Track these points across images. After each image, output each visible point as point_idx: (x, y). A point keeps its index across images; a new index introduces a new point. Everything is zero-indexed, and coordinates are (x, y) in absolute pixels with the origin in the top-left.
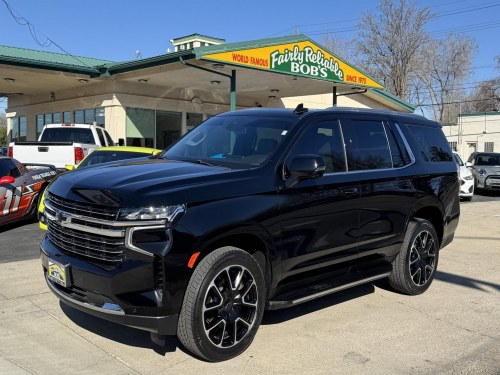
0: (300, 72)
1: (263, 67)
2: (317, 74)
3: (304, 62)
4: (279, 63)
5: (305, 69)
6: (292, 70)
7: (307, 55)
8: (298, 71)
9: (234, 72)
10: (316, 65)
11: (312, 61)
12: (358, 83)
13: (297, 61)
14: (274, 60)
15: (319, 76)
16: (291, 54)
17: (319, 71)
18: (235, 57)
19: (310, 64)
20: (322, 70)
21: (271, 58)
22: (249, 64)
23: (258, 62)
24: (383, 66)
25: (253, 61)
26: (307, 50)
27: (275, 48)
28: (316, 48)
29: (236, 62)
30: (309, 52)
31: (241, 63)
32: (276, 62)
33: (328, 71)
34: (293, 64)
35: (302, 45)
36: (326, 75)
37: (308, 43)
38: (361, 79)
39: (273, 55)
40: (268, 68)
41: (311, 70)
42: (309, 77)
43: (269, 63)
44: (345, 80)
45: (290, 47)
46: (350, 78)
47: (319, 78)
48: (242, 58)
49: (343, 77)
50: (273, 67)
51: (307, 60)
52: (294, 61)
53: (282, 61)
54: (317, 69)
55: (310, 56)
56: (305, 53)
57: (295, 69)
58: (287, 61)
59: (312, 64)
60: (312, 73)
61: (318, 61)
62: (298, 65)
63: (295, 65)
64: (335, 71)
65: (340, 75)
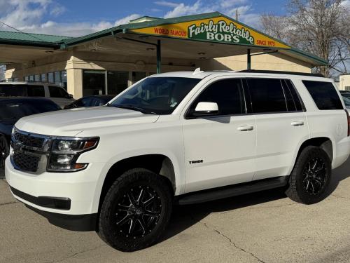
0: (215, 39)
1: (181, 36)
3: (219, 32)
4: (196, 33)
5: (219, 37)
7: (221, 27)
9: (159, 41)
10: (229, 33)
12: (267, 45)
13: (212, 32)
14: (191, 32)
15: (232, 41)
16: (206, 27)
18: (156, 30)
19: (224, 33)
20: (234, 37)
21: (189, 30)
22: (169, 35)
23: (177, 33)
25: (173, 33)
26: (221, 23)
27: (193, 23)
28: (228, 22)
29: (158, 34)
31: (162, 34)
32: (193, 33)
33: (240, 38)
34: (208, 34)
35: (216, 20)
36: (238, 41)
37: (221, 18)
38: (269, 43)
39: (191, 28)
40: (187, 37)
41: (225, 38)
42: (223, 43)
43: (187, 30)
44: (256, 44)
45: (206, 22)
46: (260, 42)
47: (232, 43)
48: (163, 31)
49: (253, 42)
50: (191, 36)
51: (221, 31)
52: (209, 31)
53: (199, 32)
54: (230, 37)
55: (223, 27)
56: (219, 25)
57: (211, 38)
58: (202, 31)
59: (226, 33)
60: (226, 40)
61: (231, 30)
62: (213, 35)
63: (210, 35)
64: (247, 38)
65: (251, 40)
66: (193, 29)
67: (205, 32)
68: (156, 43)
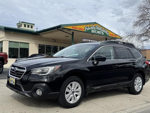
1: (82, 31)
2: (100, 33)
3: (96, 30)
4: (88, 30)
5: (96, 32)
6: (92, 32)
7: (97, 28)
8: (94, 32)
10: (100, 31)
11: (99, 29)
12: (114, 36)
13: (94, 29)
14: (86, 29)
16: (91, 27)
17: (101, 33)
18: (73, 28)
19: (98, 30)
20: (102, 32)
21: (85, 28)
22: (78, 30)
23: (80, 29)
26: (97, 26)
27: (87, 25)
28: (100, 26)
29: (73, 29)
30: (98, 27)
31: (75, 29)
32: (87, 30)
33: (104, 33)
34: (92, 30)
35: (95, 25)
36: (103, 34)
37: (97, 25)
39: (86, 27)
40: (84, 31)
41: (98, 32)
42: (98, 34)
43: (84, 29)
44: (110, 36)
45: (91, 25)
47: (101, 35)
48: (75, 28)
50: (86, 31)
56: (96, 27)
58: (90, 29)
59: (99, 30)
60: (99, 33)
64: (106, 33)
65: (108, 34)
67: (91, 29)
68: (72, 34)
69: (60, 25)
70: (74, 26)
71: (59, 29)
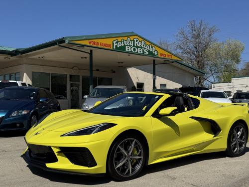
0: (131, 51)
1: (108, 48)
2: (142, 52)
3: (134, 46)
4: (118, 46)
5: (134, 50)
6: (127, 50)
8: (130, 50)
9: (91, 51)
10: (141, 48)
11: (139, 45)
12: (167, 57)
13: (130, 46)
14: (115, 45)
15: (143, 53)
18: (90, 42)
19: (137, 47)
20: (145, 50)
21: (113, 44)
22: (99, 46)
23: (105, 45)
24: (191, 55)
25: (102, 44)
27: (116, 38)
28: (141, 39)
29: (92, 45)
30: (137, 41)
31: (94, 45)
32: (116, 46)
33: (149, 51)
34: (127, 47)
35: (132, 38)
36: (147, 53)
37: (136, 37)
38: (168, 56)
39: (114, 42)
40: (112, 48)
41: (138, 50)
42: (137, 54)
43: (112, 46)
44: (159, 56)
45: (125, 38)
46: (162, 55)
48: (94, 43)
49: (158, 54)
50: (115, 48)
51: (135, 45)
52: (127, 45)
53: (120, 45)
54: (142, 50)
55: (137, 43)
56: (134, 41)
57: (128, 50)
58: (123, 45)
59: (139, 47)
60: (139, 52)
61: (142, 46)
62: (130, 48)
63: (128, 48)
64: (153, 51)
65: (156, 53)
66: (116, 43)
67: (125, 46)
69: (64, 38)
70: (92, 40)
71: (61, 45)
